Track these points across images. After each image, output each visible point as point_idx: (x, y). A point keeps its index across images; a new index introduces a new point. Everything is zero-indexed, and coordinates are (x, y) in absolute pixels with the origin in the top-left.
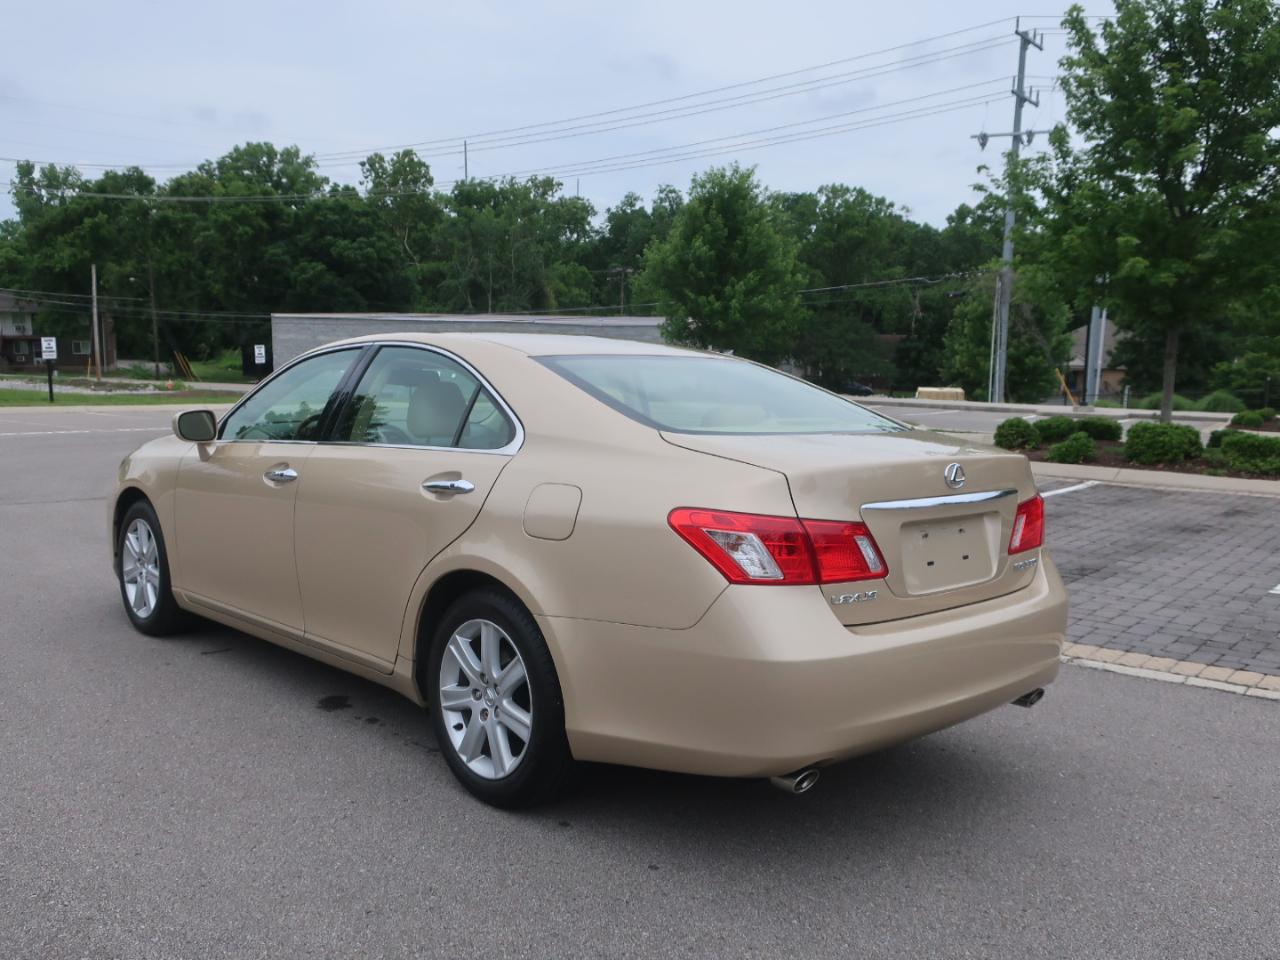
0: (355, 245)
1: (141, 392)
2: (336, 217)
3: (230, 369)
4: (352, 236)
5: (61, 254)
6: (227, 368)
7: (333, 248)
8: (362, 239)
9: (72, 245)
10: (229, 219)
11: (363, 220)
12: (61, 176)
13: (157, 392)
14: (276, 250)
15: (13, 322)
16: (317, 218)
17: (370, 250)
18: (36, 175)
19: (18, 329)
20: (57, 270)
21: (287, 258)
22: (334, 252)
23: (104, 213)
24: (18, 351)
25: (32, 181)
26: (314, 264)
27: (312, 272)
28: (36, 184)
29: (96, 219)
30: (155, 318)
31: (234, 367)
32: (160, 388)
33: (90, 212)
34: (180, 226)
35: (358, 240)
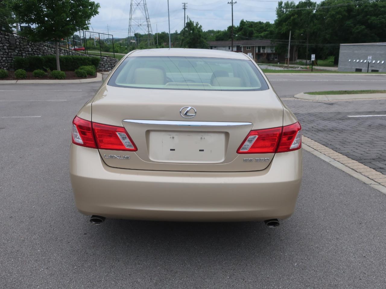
0: (378, 18)
1: (297, 69)
2: (372, 9)
3: (331, 62)
4: (377, 15)
5: (284, 28)
6: (330, 62)
7: (369, 20)
8: (381, 16)
9: (287, 25)
10: (334, 13)
11: (382, 9)
12: (290, 4)
13: (301, 69)
14: (349, 23)
15: (271, 49)
16: (365, 10)
17: (383, 20)
18: (283, 5)
19: (271, 51)
20: (282, 33)
21: (352, 25)
22: (369, 21)
23: (297, 15)
24: (271, 57)
25: (282, 7)
26: (361, 26)
27: (360, 29)
28: (283, 8)
29: (295, 17)
30: (307, 47)
31: (332, 62)
32: (302, 68)
33: (293, 15)
34: (319, 17)
35: (379, 16)
